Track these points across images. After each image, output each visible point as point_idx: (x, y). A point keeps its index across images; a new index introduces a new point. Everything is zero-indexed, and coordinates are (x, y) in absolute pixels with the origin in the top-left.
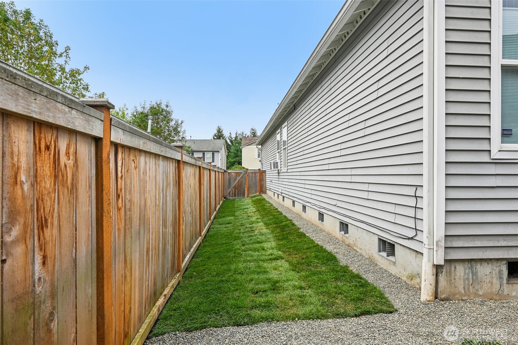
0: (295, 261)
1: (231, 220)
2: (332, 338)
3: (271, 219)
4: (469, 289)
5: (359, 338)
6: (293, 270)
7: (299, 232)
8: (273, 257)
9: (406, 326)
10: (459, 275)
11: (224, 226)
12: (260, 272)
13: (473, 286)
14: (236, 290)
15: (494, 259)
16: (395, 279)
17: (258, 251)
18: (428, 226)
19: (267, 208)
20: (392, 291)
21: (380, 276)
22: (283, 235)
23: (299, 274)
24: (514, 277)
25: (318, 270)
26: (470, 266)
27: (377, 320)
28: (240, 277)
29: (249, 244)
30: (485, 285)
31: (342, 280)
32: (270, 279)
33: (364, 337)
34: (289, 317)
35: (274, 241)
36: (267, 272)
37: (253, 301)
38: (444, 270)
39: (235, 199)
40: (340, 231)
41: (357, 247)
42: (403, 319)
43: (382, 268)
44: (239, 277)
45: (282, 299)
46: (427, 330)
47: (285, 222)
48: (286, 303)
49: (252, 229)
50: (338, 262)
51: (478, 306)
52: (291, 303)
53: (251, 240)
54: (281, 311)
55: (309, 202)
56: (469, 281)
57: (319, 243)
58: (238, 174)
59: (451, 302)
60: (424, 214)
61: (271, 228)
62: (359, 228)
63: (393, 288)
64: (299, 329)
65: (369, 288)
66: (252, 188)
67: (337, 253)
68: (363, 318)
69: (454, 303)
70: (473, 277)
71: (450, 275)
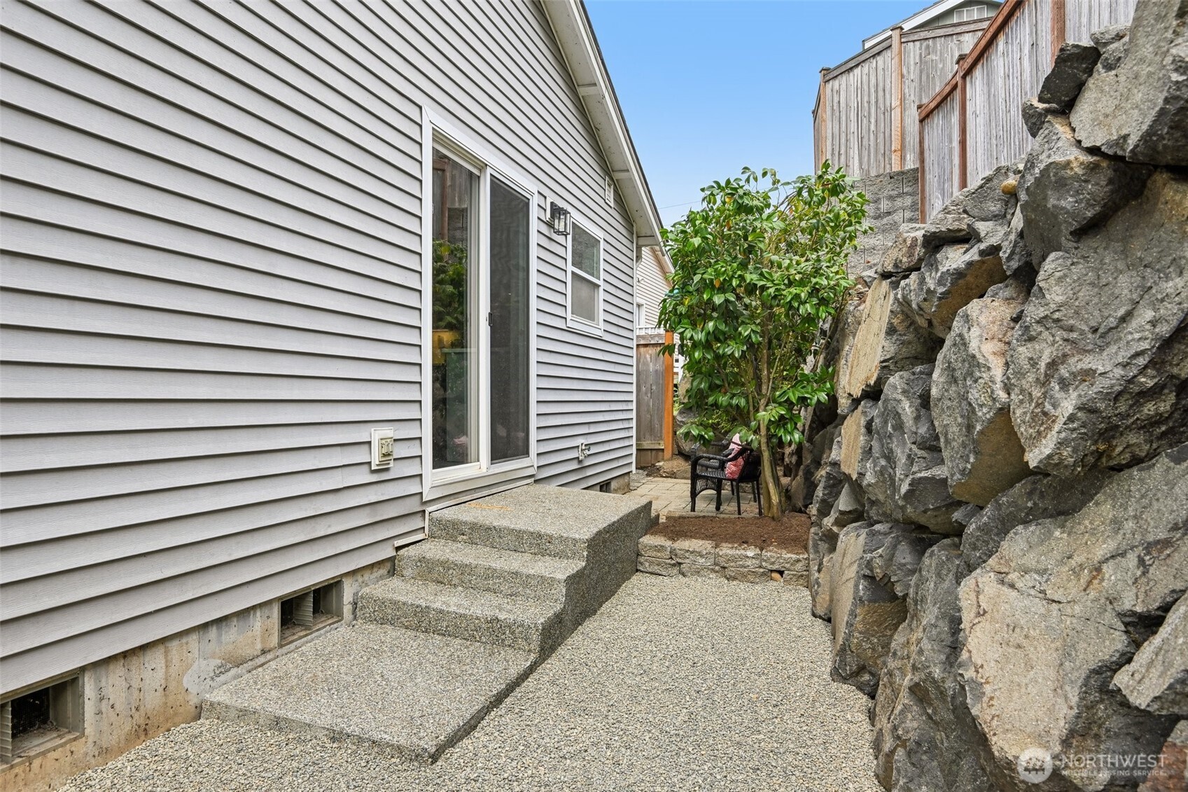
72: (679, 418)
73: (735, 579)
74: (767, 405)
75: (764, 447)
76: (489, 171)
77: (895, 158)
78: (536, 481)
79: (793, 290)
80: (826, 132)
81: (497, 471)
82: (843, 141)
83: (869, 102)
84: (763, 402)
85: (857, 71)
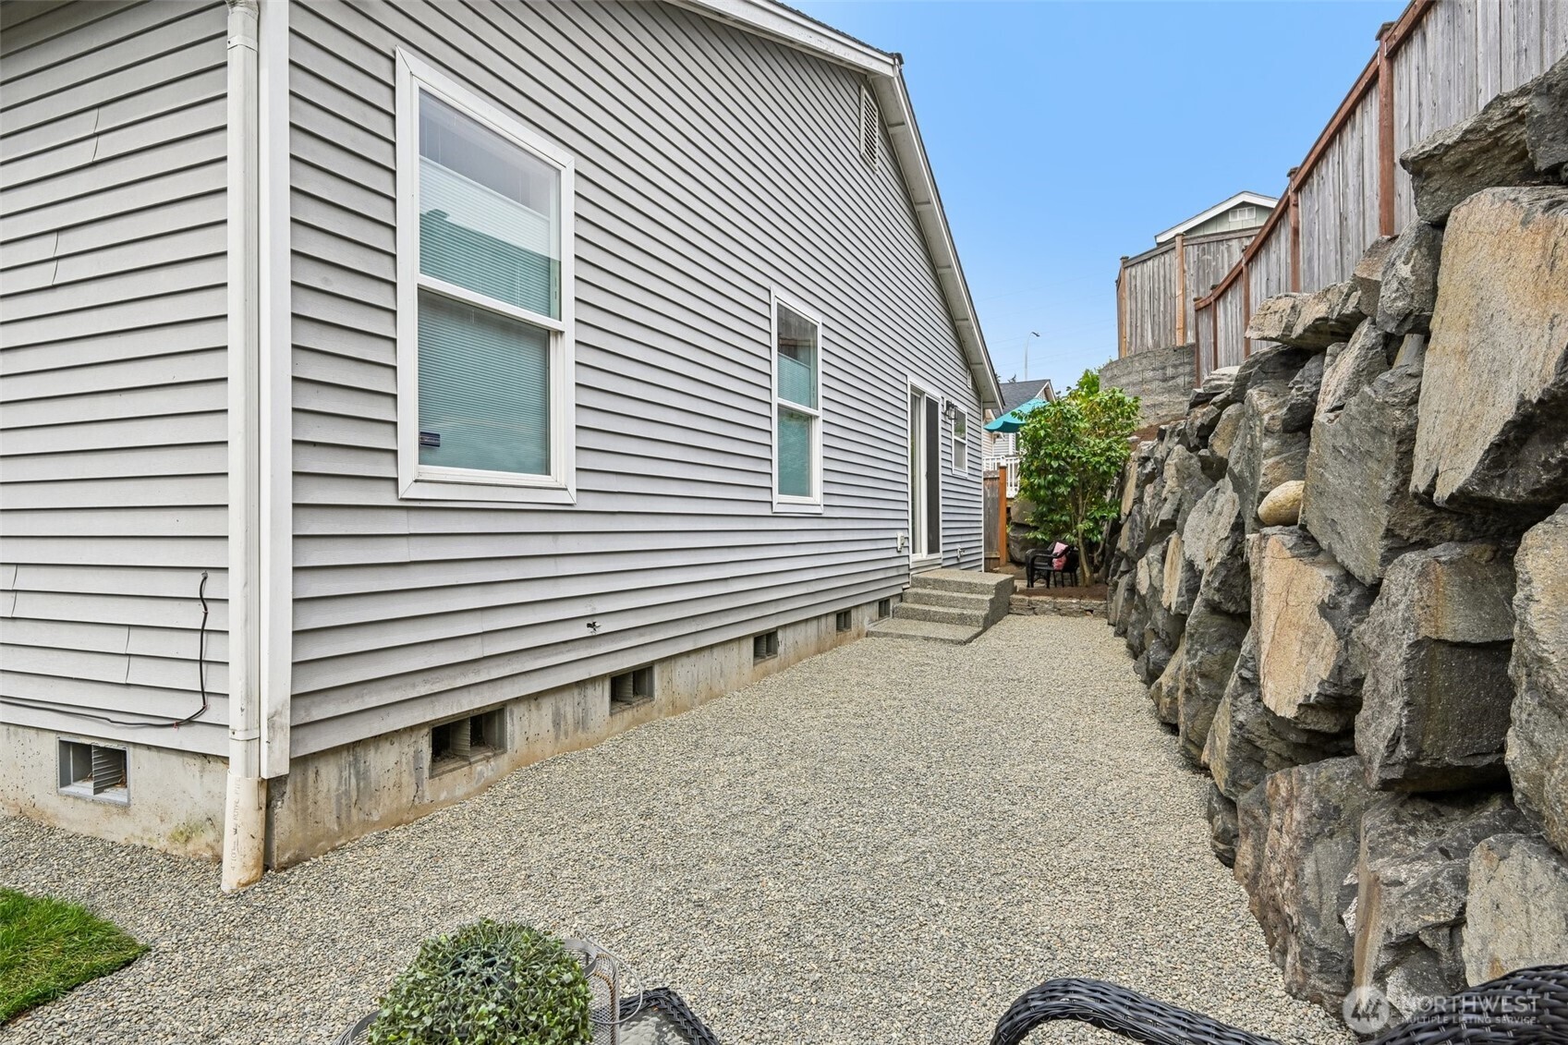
4: (349, 817)
9: (184, 981)
10: (325, 790)
13: (358, 806)
15: (404, 730)
16: (128, 855)
18: (244, 680)
20: (124, 896)
21: (72, 861)
24: (442, 759)
26: (351, 758)
27: (78, 1008)
30: (385, 796)
38: (289, 788)
42: (174, 964)
43: (76, 836)
46: (248, 967)
51: (370, 850)
56: (349, 798)
59: (308, 864)
60: (231, 648)
63: (127, 886)
68: (22, 1025)
69: (315, 865)
70: (358, 784)
71: (305, 795)
72: (1011, 534)
73: (1065, 615)
74: (1082, 520)
75: (1080, 545)
76: (925, 394)
77: (1179, 334)
78: (944, 566)
79: (1096, 459)
80: (1126, 308)
81: (930, 558)
82: (1139, 316)
83: (1159, 288)
84: (1080, 519)
85: (1150, 263)
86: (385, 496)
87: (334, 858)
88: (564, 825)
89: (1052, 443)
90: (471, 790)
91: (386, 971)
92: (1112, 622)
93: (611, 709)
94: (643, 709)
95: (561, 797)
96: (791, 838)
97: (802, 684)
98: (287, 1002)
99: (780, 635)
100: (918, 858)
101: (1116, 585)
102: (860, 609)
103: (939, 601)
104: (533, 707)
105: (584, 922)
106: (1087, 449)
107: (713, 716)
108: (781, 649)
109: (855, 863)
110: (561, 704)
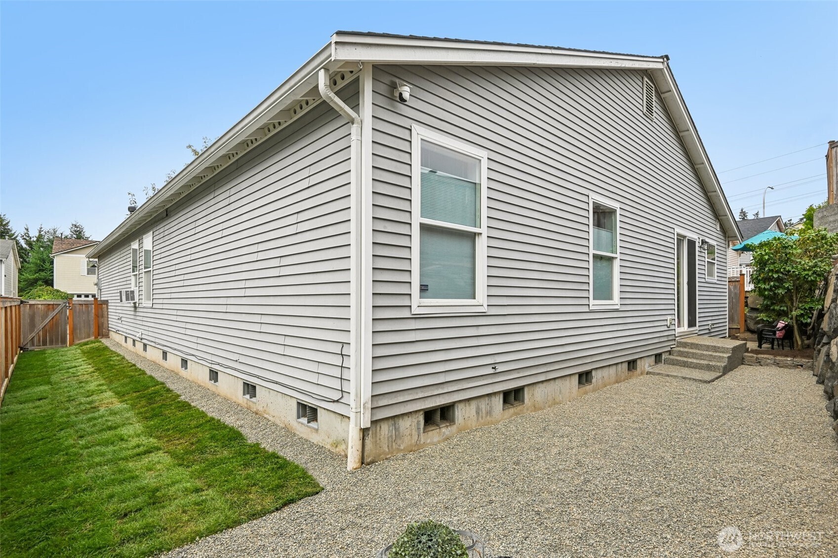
0: (180, 450)
1: (45, 391)
2: (251, 549)
3: (126, 385)
4: (392, 446)
5: (284, 537)
6: (180, 465)
7: (179, 402)
8: (142, 449)
9: (334, 504)
10: (383, 434)
11: (31, 405)
12: (124, 480)
13: (396, 442)
14: (84, 520)
15: (413, 412)
16: (318, 449)
17: (112, 443)
18: (355, 388)
19: (115, 365)
20: (316, 466)
21: (301, 448)
22: (153, 409)
23: (190, 469)
24: (429, 425)
25: (218, 456)
26: (393, 422)
27: (302, 507)
28: (88, 497)
29: (92, 433)
30: (406, 439)
31: (254, 464)
32: (144, 488)
33: (290, 534)
34: (186, 538)
35: (139, 422)
36: (137, 476)
37: (121, 531)
38: (370, 433)
39: (44, 350)
40: (244, 394)
41: (269, 414)
42: (331, 497)
43: (302, 438)
44: (85, 496)
45: (171, 514)
46: (355, 503)
47: (153, 386)
48: (177, 520)
49: (93, 406)
50: (245, 439)
51: (400, 461)
52: (185, 518)
53: (94, 425)
54: (172, 532)
55: (193, 355)
56: (392, 438)
57: (214, 415)
58: (51, 306)
59: (377, 464)
60: (351, 375)
61: (129, 400)
62: (271, 391)
63: (317, 462)
64: (203, 551)
65: (288, 469)
66: (80, 330)
67: (242, 427)
68: (286, 510)
69: (379, 464)
70: (395, 433)
71: (376, 436)
72: (748, 314)
73: (782, 367)
74: (796, 310)
75: (795, 324)
76: (687, 238)
78: (698, 335)
79: (806, 273)
80: (833, 173)
81: (689, 330)
84: (794, 309)
86: (405, 313)
87: (386, 463)
88: (479, 463)
89: (774, 263)
90: (440, 439)
91: (404, 516)
92: (815, 374)
93: (503, 407)
94: (519, 408)
95: (478, 448)
96: (589, 487)
97: (605, 400)
98: (368, 521)
99: (594, 373)
100: (658, 510)
101: (819, 351)
102: (643, 359)
103: (694, 356)
104: (467, 405)
105: (484, 511)
106: (799, 267)
107: (554, 414)
108: (594, 380)
109: (622, 506)
110: (480, 404)
